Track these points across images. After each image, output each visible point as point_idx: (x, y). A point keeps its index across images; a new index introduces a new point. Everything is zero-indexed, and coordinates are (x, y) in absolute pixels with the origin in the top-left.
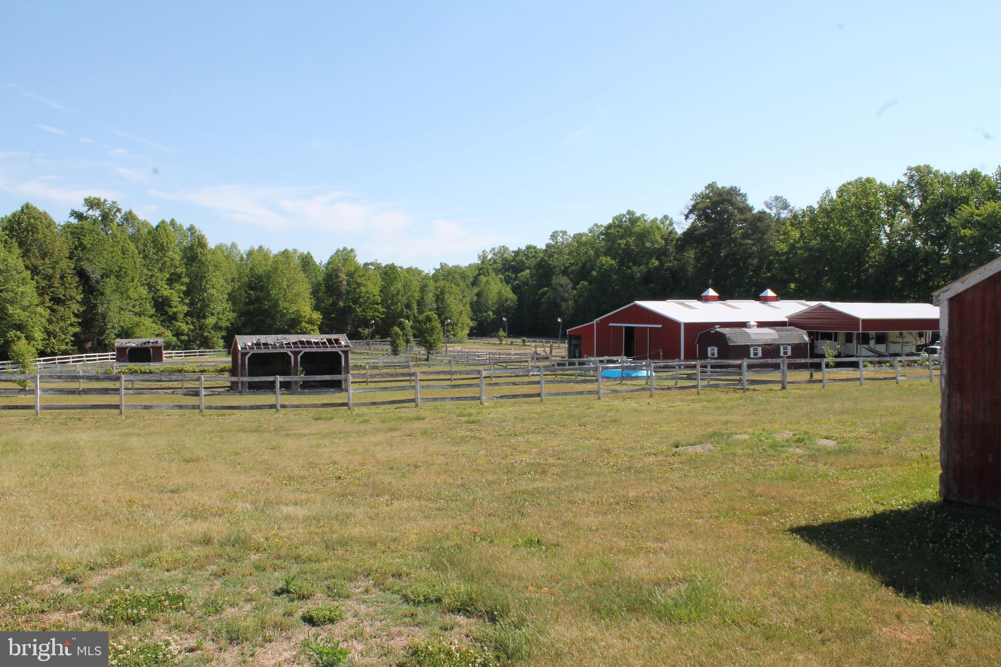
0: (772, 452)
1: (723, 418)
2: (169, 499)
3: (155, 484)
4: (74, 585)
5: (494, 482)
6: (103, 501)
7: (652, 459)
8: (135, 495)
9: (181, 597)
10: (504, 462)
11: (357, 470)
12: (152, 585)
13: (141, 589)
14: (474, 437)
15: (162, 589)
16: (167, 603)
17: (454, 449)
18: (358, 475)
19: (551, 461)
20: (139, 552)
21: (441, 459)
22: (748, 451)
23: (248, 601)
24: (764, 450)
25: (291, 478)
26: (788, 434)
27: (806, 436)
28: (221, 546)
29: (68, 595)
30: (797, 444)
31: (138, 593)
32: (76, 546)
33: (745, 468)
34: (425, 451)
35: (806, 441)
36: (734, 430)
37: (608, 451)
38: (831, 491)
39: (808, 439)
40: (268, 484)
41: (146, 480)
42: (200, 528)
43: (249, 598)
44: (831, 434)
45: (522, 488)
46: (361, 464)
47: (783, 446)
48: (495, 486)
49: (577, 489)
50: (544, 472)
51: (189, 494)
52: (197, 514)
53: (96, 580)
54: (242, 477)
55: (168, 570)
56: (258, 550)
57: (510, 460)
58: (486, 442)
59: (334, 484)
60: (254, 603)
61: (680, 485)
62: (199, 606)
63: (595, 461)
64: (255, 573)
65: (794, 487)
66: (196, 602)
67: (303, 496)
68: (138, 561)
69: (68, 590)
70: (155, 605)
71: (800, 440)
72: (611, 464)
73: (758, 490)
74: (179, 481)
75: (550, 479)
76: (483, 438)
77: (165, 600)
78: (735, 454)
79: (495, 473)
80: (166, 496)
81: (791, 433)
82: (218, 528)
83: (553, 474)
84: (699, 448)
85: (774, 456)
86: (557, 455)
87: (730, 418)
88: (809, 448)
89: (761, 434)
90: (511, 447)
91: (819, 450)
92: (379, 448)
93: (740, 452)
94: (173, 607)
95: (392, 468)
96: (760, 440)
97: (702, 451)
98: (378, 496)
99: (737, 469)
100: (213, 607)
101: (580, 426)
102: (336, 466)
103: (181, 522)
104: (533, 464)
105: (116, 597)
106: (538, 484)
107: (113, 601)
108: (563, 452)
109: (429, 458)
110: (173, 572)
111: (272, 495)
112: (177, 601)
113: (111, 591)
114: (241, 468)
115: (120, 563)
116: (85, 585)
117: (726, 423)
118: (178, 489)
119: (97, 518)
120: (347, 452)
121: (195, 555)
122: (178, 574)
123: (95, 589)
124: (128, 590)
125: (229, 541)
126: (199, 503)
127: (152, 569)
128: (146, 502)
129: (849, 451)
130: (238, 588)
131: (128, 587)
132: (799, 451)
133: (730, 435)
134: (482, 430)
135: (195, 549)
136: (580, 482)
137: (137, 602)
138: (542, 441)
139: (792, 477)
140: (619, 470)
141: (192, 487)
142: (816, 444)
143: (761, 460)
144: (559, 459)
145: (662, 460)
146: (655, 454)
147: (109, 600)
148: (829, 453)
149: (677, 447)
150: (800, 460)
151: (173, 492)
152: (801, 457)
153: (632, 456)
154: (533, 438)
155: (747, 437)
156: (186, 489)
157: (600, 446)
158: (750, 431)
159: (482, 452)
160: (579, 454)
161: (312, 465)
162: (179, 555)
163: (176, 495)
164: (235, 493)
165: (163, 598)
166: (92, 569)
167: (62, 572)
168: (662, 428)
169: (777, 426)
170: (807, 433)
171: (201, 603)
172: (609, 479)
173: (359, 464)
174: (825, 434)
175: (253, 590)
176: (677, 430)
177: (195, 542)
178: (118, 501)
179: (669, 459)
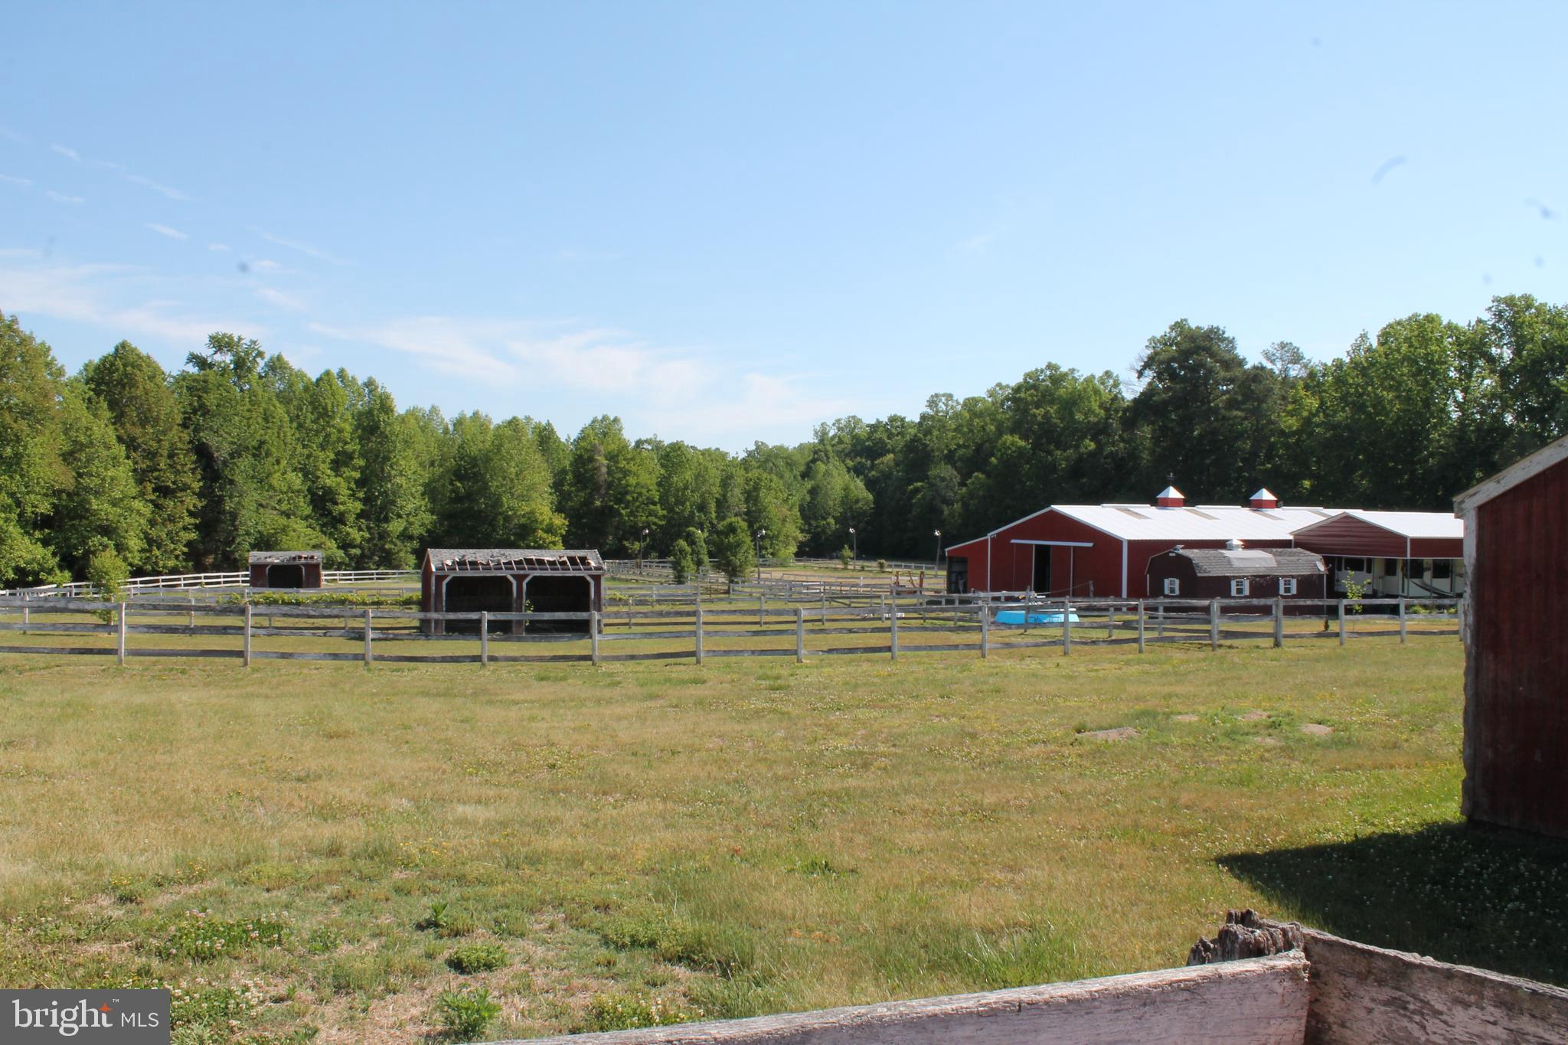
0: (1225, 742)
1: (1166, 689)
2: (291, 790)
3: (275, 768)
4: (129, 905)
5: (786, 778)
6: (194, 791)
7: (1038, 749)
8: (242, 782)
9: (278, 927)
10: (808, 749)
11: (583, 756)
12: (240, 909)
13: (223, 913)
14: (774, 711)
15: (254, 915)
16: (256, 934)
17: (738, 727)
18: (582, 763)
19: (882, 748)
20: (232, 863)
21: (713, 743)
22: (1190, 740)
23: (374, 936)
24: (1214, 739)
25: (480, 765)
26: (1260, 716)
27: (1287, 720)
28: (354, 859)
29: (119, 920)
30: (1270, 731)
31: (217, 919)
32: (143, 851)
33: (1177, 766)
34: (693, 731)
35: (1284, 727)
36: (1180, 708)
37: (973, 736)
38: (1298, 803)
39: (1288, 724)
40: (444, 772)
41: (263, 762)
42: (328, 832)
43: (378, 931)
44: (1328, 718)
45: (825, 787)
46: (591, 747)
47: (1247, 734)
48: (784, 784)
49: (906, 791)
50: (866, 766)
51: (322, 784)
52: (327, 812)
53: (163, 900)
54: (407, 761)
55: (268, 890)
56: (406, 866)
57: (821, 746)
58: (790, 718)
59: (545, 775)
60: (384, 939)
61: (1068, 789)
62: (302, 942)
63: (948, 750)
64: (393, 896)
65: (1242, 795)
66: (299, 933)
67: (491, 792)
68: (227, 876)
69: (118, 913)
70: (237, 938)
71: (1274, 725)
72: (973, 754)
73: (1185, 798)
74: (313, 764)
75: (872, 776)
76: (788, 713)
77: (254, 930)
78: (1167, 744)
79: (790, 764)
80: (286, 786)
81: (1266, 714)
82: (353, 833)
83: (879, 769)
84: (1113, 735)
85: (1228, 748)
86: (893, 740)
87: (1178, 689)
88: (1287, 738)
89: (1216, 715)
90: (827, 726)
91: (1299, 740)
92: (624, 723)
93: (1175, 740)
94: (265, 940)
95: (634, 754)
96: (1214, 724)
97: (1118, 738)
98: (605, 793)
99: (1164, 766)
100: (324, 942)
101: (942, 697)
102: (554, 749)
103: (303, 825)
104: (850, 753)
105: (184, 924)
106: (851, 782)
107: (179, 930)
108: (903, 736)
109: (697, 740)
110: (275, 893)
111: (446, 788)
112: (271, 933)
113: (178, 916)
114: (409, 748)
115: (201, 878)
116: (145, 906)
117: (1170, 696)
118: (308, 776)
119: (180, 815)
120: (574, 729)
121: (311, 870)
122: (282, 895)
123: (158, 912)
124: (203, 915)
125: (366, 851)
126: (334, 797)
127: (246, 887)
128: (257, 793)
129: (1349, 743)
130: (364, 917)
131: (204, 910)
132: (1270, 742)
133: (1168, 716)
134: (789, 700)
135: (315, 861)
136: (915, 780)
137: (213, 931)
138: (876, 719)
139: (1243, 781)
140: (983, 766)
141: (331, 773)
142: (1298, 730)
143: (1205, 755)
144: (894, 746)
145: (1052, 752)
146: (1044, 742)
147: (173, 928)
148: (1318, 745)
149: (1079, 732)
150: (1267, 755)
151: (299, 780)
152: (1268, 751)
153: (1008, 745)
154: (862, 714)
155: (1195, 718)
156: (320, 777)
157: (962, 728)
158: (1202, 709)
159: (781, 734)
160: (926, 739)
161: (517, 746)
162: (287, 869)
163: (304, 786)
164: (392, 785)
165: (250, 927)
166: (160, 885)
167: (115, 888)
168: (1068, 703)
169: (1244, 704)
170: (1289, 714)
171: (307, 937)
172: (961, 778)
173: (588, 746)
174: (1318, 716)
175: (385, 920)
176: (1090, 707)
177: (314, 852)
178: (217, 790)
179: (1063, 749)
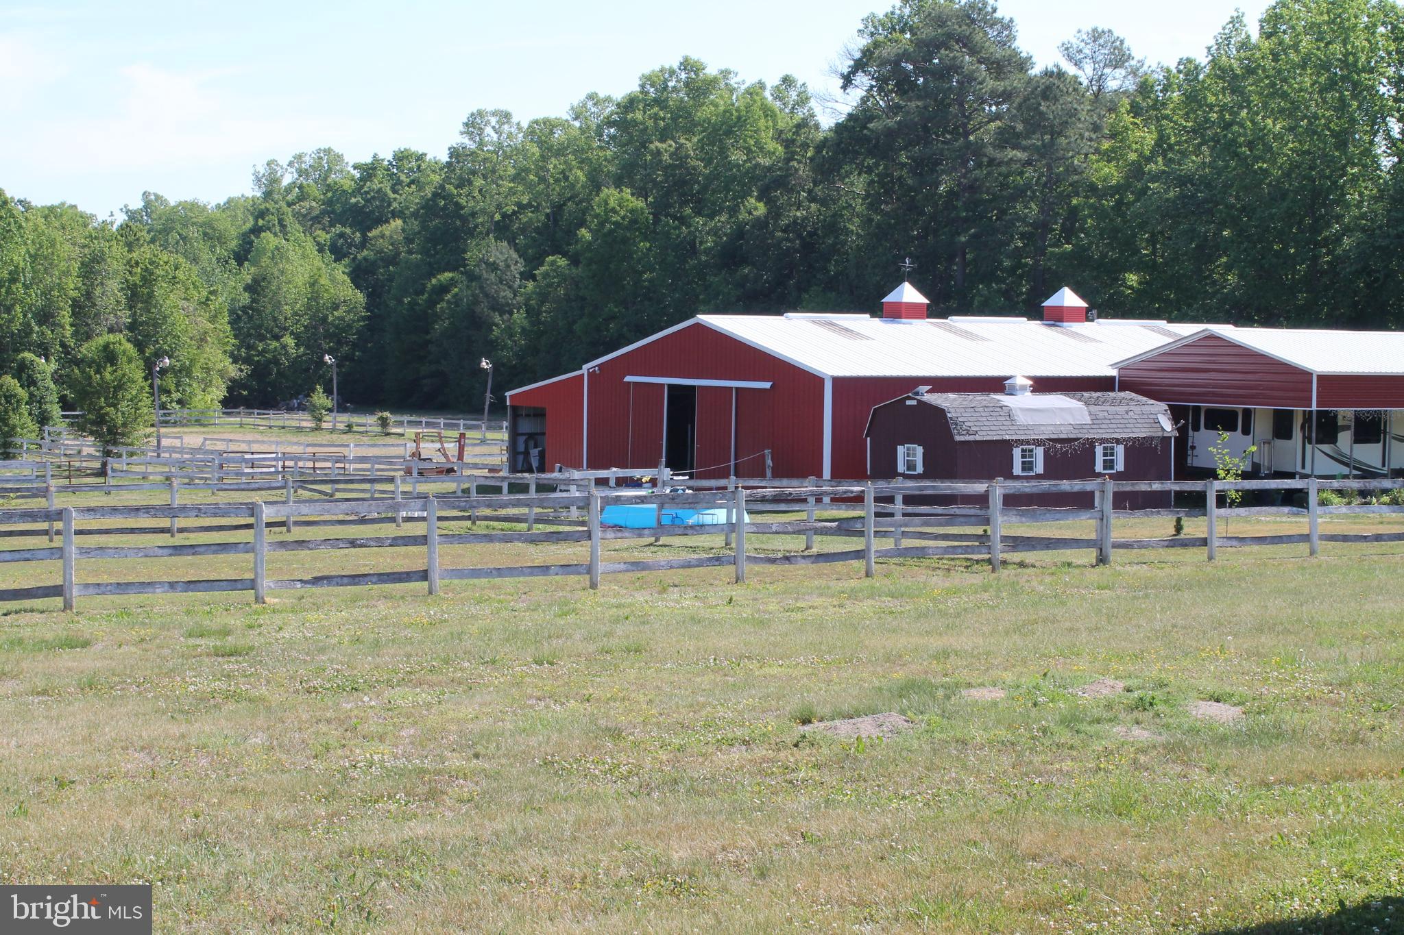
0: (1064, 736)
1: (936, 643)
5: (289, 825)
7: (737, 754)
10: (318, 766)
14: (235, 696)
17: (175, 730)
19: (455, 761)
21: (136, 761)
22: (1003, 733)
24: (1045, 731)
26: (1110, 688)
27: (1158, 694)
30: (1136, 714)
33: (992, 780)
34: (88, 739)
35: (1160, 707)
36: (964, 675)
37: (616, 734)
38: (1224, 844)
39: (1166, 702)
44: (1228, 689)
45: (370, 841)
47: (1098, 721)
48: (293, 837)
49: (527, 840)
50: (433, 795)
57: (338, 760)
58: (268, 709)
61: (814, 828)
63: (578, 761)
65: (1124, 833)
71: (1143, 705)
72: (624, 769)
73: (1029, 840)
75: (449, 814)
76: (262, 699)
78: (965, 743)
79: (294, 799)
81: (1120, 685)
83: (460, 801)
84: (866, 726)
85: (1072, 748)
86: (473, 747)
87: (951, 641)
88: (1167, 727)
89: (1036, 687)
90: (341, 722)
91: (1193, 731)
93: (979, 736)
96: (1035, 704)
97: (875, 732)
99: (970, 783)
101: (540, 663)
104: (402, 773)
106: (418, 829)
108: (487, 736)
109: (102, 758)
117: (945, 654)
129: (1277, 734)
132: (1141, 735)
133: (952, 690)
134: (259, 676)
136: (534, 821)
138: (429, 706)
139: (1121, 808)
140: (646, 788)
142: (1184, 713)
143: (1037, 760)
144: (477, 756)
145: (764, 759)
146: (746, 743)
148: (1223, 739)
149: (806, 721)
150: (1142, 759)
152: (1144, 752)
153: (681, 748)
154: (403, 697)
155: (999, 694)
157: (593, 719)
158: (1009, 677)
159: (258, 740)
160: (533, 741)
168: (766, 670)
169: (1082, 665)
170: (1162, 685)
172: (618, 814)
174: (1212, 687)
176: (809, 676)
179: (782, 755)
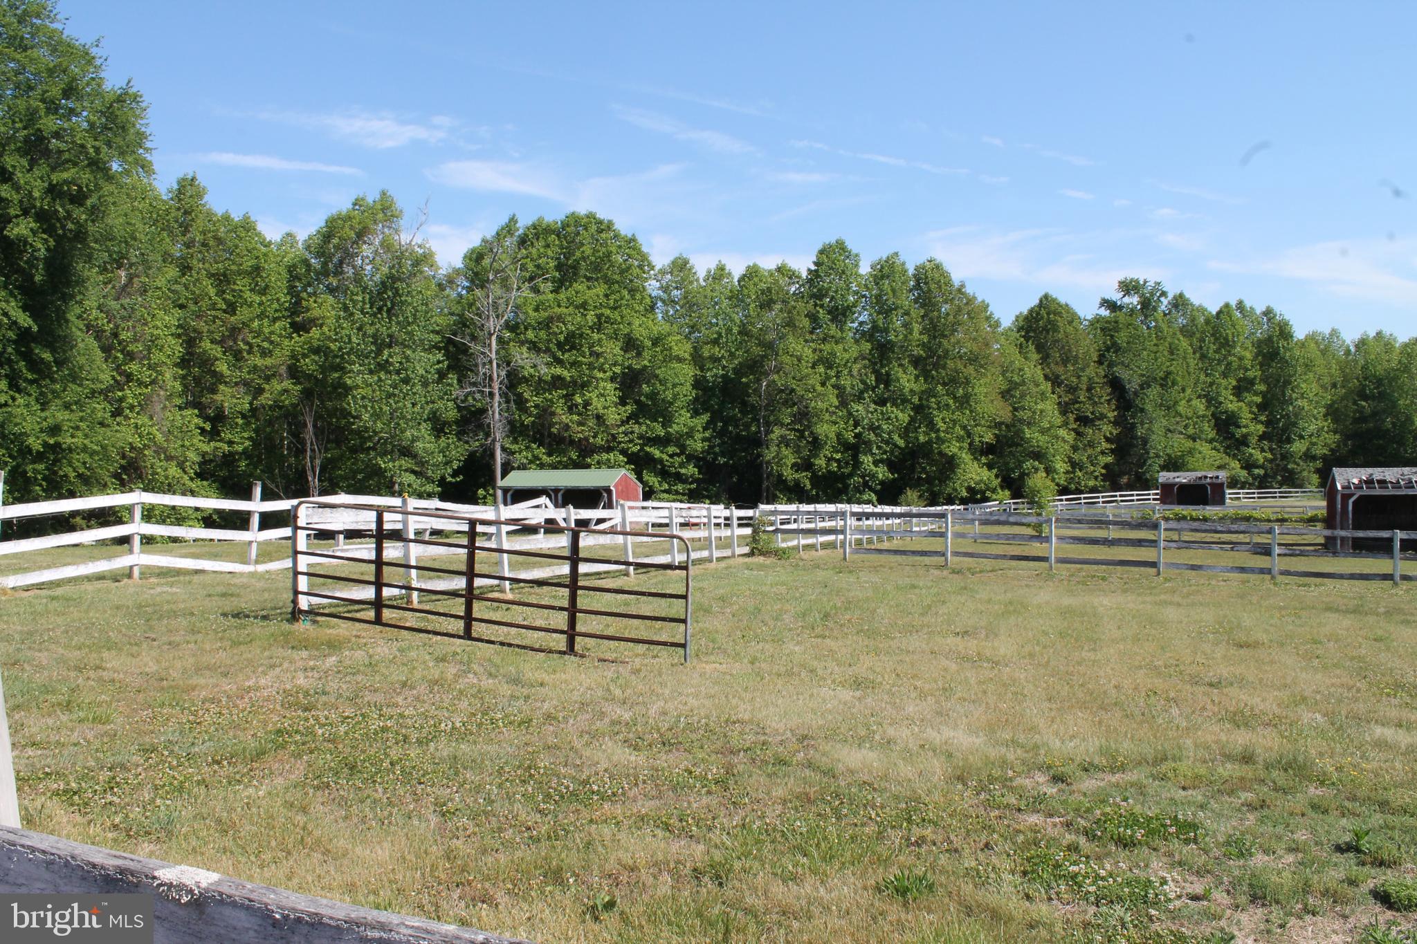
2: (1204, 694)
3: (1188, 672)
4: (1061, 785)
6: (1116, 687)
8: (1159, 683)
9: (1194, 826)
12: (1158, 803)
13: (1143, 804)
15: (1171, 810)
16: (1173, 830)
20: (1150, 758)
23: (1290, 850)
25: (1399, 686)
28: (1267, 769)
29: (1052, 797)
31: (1138, 809)
32: (1073, 737)
40: (1358, 691)
41: (1177, 665)
42: (1241, 739)
43: (1294, 846)
51: (1233, 691)
52: (1239, 719)
53: (1089, 784)
54: (1319, 676)
55: (1184, 788)
56: (1322, 783)
60: (1300, 855)
62: (1218, 844)
64: (1309, 812)
66: (1215, 836)
67: (1414, 716)
68: (1146, 770)
69: (1051, 790)
70: (1157, 830)
74: (1224, 671)
77: (1171, 826)
80: (1202, 689)
82: (1266, 742)
94: (1182, 837)
100: (1238, 848)
103: (1216, 728)
105: (1108, 810)
107: (1103, 814)
110: (1190, 792)
111: (1362, 707)
112: (1188, 830)
113: (1103, 801)
114: (1320, 663)
115: (1122, 768)
116: (1074, 787)
118: (1220, 682)
119: (1103, 708)
121: (1226, 774)
122: (1197, 796)
123: (1085, 794)
124: (1124, 804)
125: (1279, 762)
126: (1246, 705)
127: (1163, 783)
128: (1172, 695)
130: (1280, 829)
131: (1125, 800)
135: (1229, 766)
137: (1133, 821)
141: (1241, 682)
147: (1098, 812)
151: (1211, 685)
156: (1231, 684)
162: (1202, 771)
163: (1216, 691)
164: (1304, 699)
165: (1168, 822)
166: (1086, 770)
167: (1049, 767)
171: (1221, 840)
175: (1302, 836)
177: (1228, 757)
178: (1136, 688)
